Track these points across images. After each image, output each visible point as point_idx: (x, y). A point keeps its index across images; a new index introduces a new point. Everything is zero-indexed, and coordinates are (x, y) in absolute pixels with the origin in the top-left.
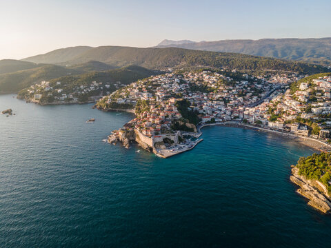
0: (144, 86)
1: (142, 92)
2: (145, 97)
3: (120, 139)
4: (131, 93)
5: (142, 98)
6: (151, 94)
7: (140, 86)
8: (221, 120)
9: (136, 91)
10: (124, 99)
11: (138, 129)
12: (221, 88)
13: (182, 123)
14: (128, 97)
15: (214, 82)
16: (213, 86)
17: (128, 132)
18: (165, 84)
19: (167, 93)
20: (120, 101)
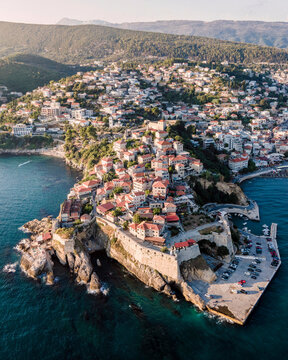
0: (69, 94)
1: (69, 106)
2: (78, 118)
3: (62, 257)
4: (45, 111)
5: (72, 122)
6: (90, 112)
7: (59, 95)
8: (265, 163)
9: (55, 106)
10: (28, 124)
11: (110, 217)
12: (224, 94)
13: (208, 184)
14: (37, 120)
15: (206, 84)
16: (206, 90)
17: (80, 230)
18: (114, 89)
19: (125, 107)
20: (21, 131)
